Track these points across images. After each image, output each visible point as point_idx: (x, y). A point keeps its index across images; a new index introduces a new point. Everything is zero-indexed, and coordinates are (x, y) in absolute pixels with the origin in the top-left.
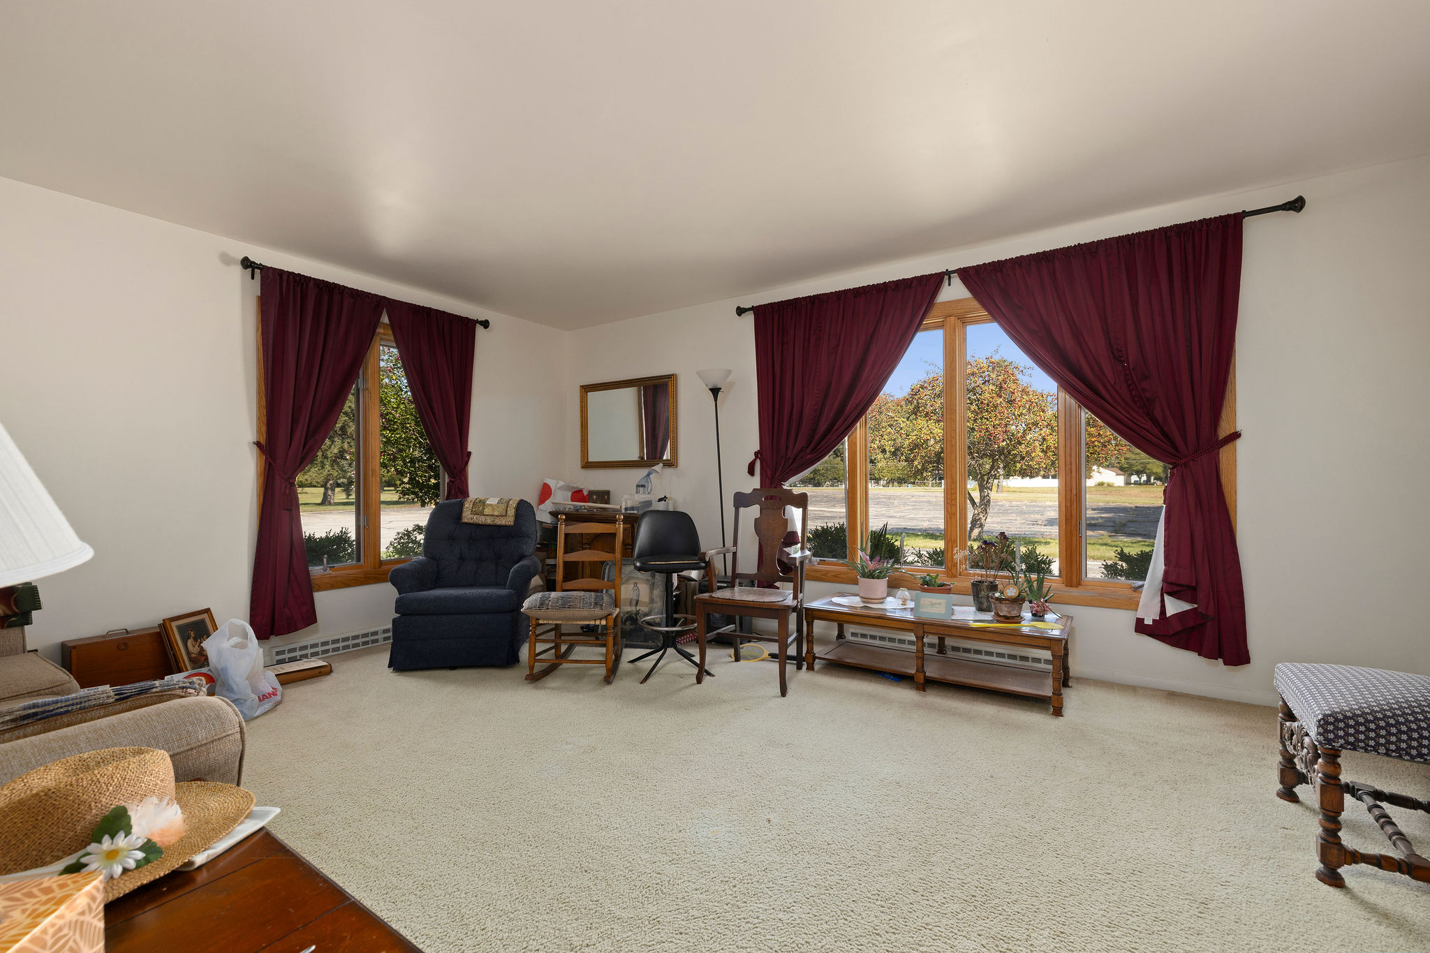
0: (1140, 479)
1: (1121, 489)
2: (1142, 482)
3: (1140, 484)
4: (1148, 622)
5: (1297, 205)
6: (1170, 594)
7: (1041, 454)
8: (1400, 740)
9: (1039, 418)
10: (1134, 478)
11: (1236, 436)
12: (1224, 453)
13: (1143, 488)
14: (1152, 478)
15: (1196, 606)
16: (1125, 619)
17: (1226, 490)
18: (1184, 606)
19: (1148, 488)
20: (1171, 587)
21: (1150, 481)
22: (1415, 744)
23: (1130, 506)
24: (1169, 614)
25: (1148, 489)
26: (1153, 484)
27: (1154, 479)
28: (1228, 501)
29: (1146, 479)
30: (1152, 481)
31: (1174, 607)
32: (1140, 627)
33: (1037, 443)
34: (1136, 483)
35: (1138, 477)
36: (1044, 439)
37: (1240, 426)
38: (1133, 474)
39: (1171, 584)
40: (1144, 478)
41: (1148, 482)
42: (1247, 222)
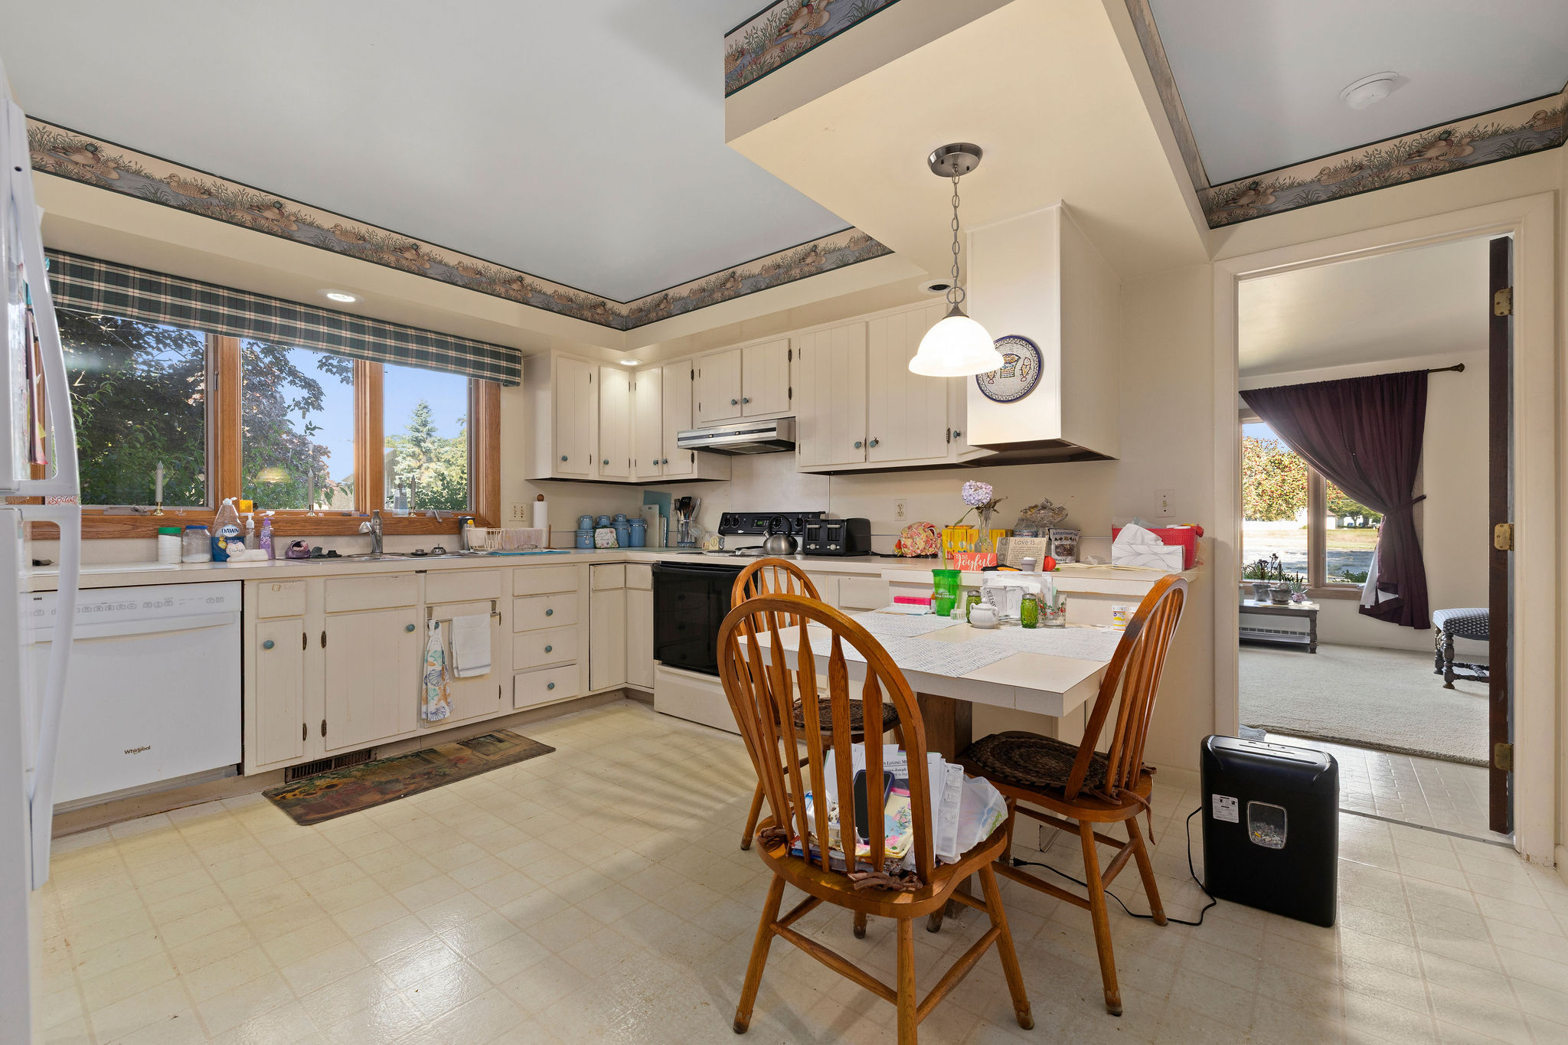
0: (1355, 521)
1: (1332, 533)
2: (1357, 525)
3: (1355, 527)
4: (1368, 607)
5: (1460, 368)
6: (1383, 590)
7: (1257, 498)
8: (1477, 627)
9: (1254, 463)
10: (1348, 520)
11: (1423, 497)
12: (1416, 508)
13: (1359, 531)
14: (1371, 520)
15: (1397, 596)
16: (1353, 606)
17: (1417, 529)
18: (1391, 596)
19: (1365, 531)
20: (1382, 586)
21: (1368, 524)
22: (1483, 628)
23: (1345, 550)
24: (1380, 602)
25: (1364, 533)
26: (1372, 527)
27: (1373, 521)
28: (1418, 536)
29: (1362, 522)
30: (1370, 523)
31: (1383, 597)
32: (1363, 610)
33: (1252, 488)
34: (1350, 526)
35: (1353, 519)
36: (1260, 484)
37: (1426, 491)
38: (1346, 516)
39: (1382, 583)
40: (1360, 520)
41: (1364, 525)
42: (1431, 376)
